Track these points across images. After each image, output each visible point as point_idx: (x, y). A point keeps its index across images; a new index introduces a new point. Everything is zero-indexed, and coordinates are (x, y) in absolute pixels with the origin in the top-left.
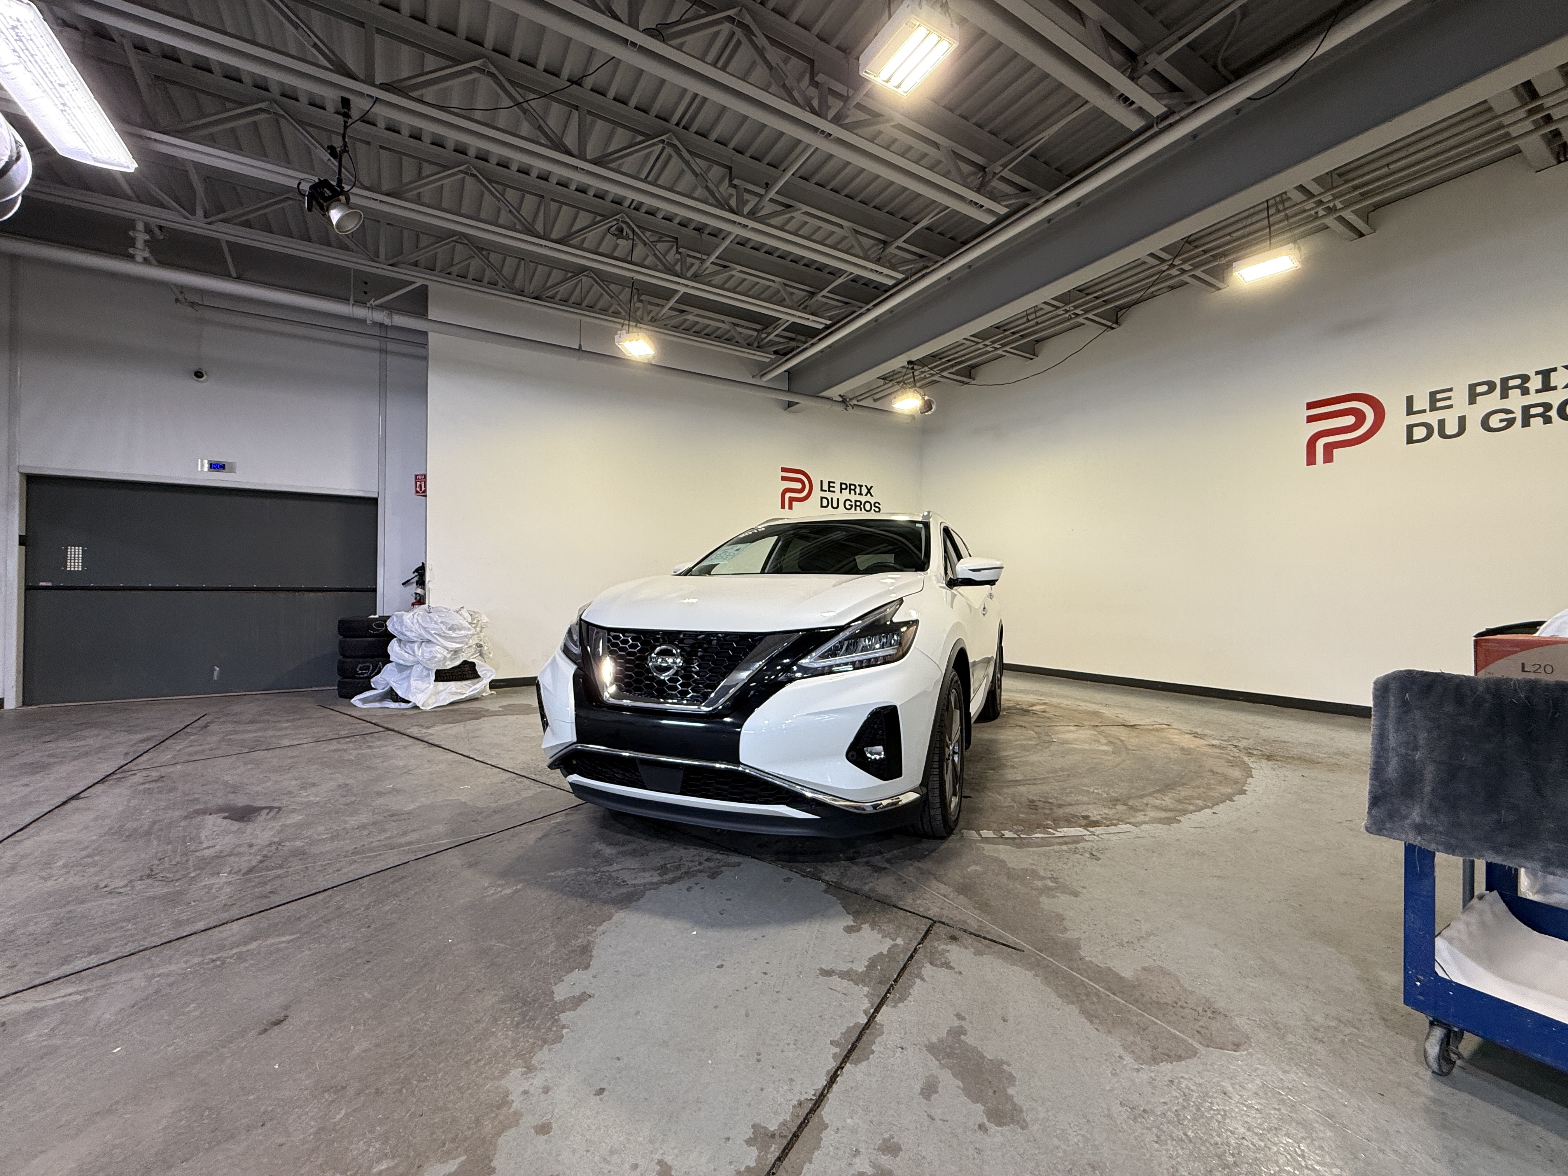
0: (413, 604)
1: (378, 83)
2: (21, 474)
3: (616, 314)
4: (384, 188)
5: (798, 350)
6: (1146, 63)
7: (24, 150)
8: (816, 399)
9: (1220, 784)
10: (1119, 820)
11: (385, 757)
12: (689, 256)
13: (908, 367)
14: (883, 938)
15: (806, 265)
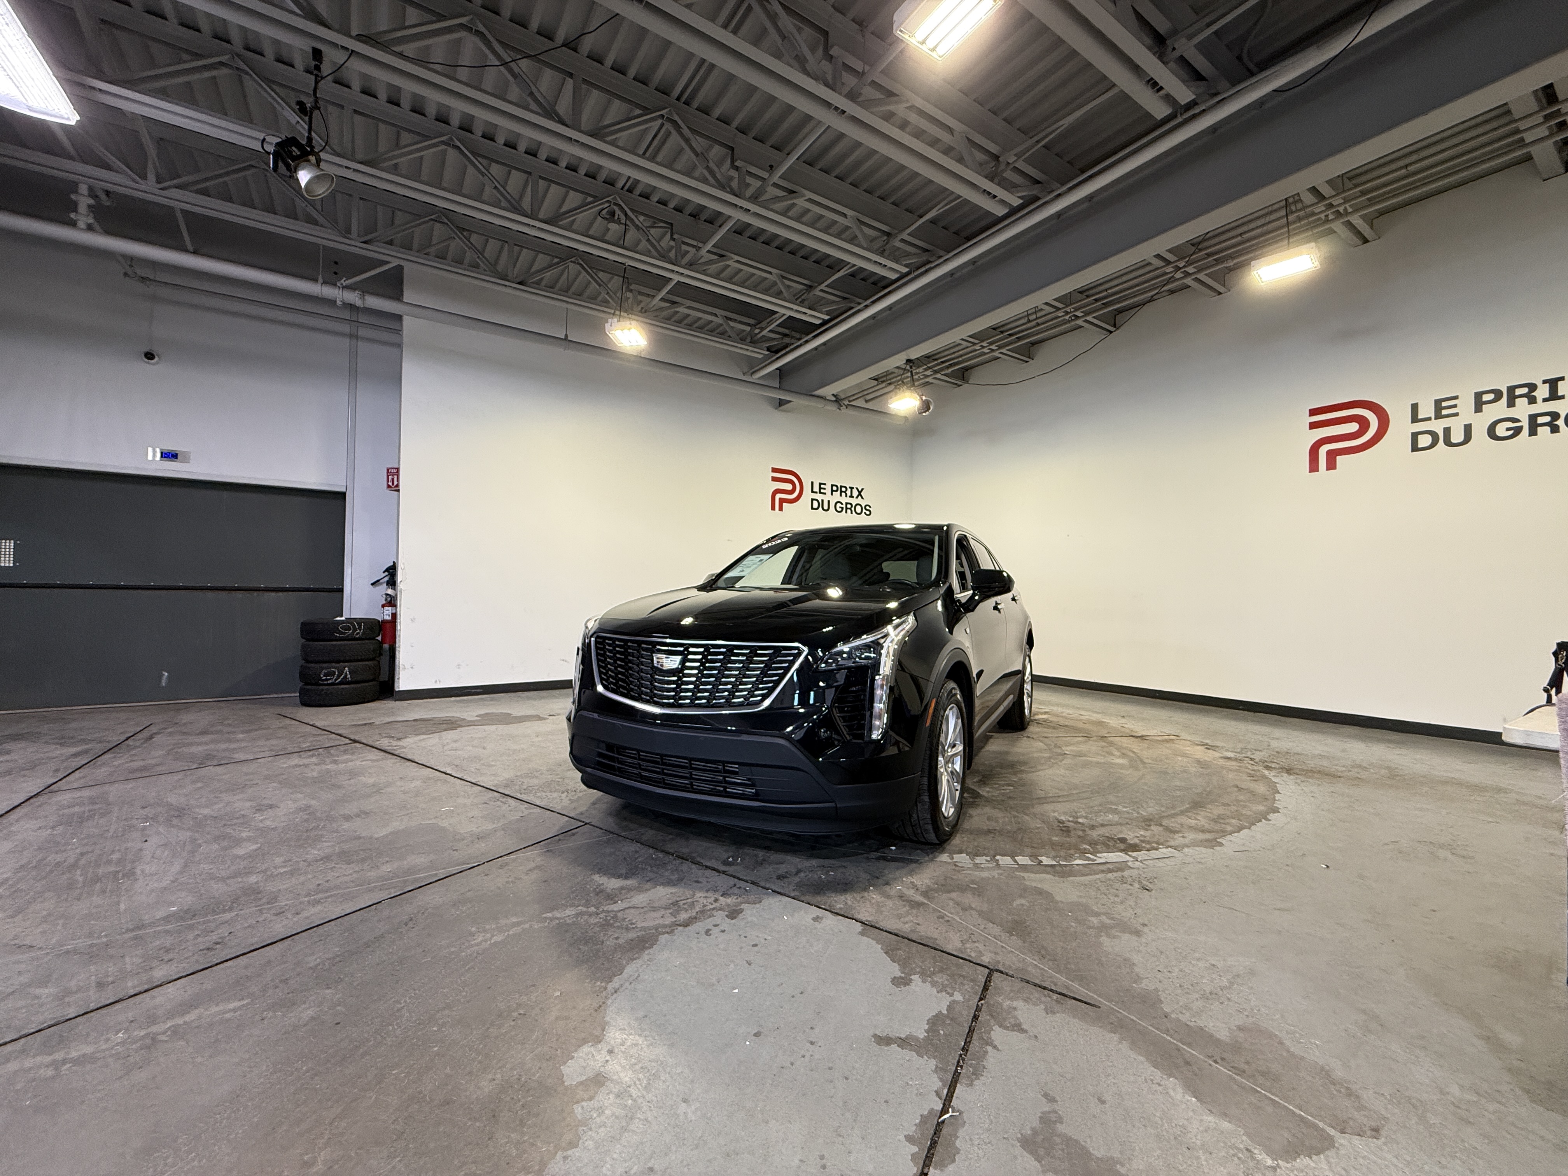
0: (383, 606)
1: (354, 33)
3: (605, 303)
4: (360, 156)
5: (792, 347)
6: (1174, 49)
8: (809, 398)
9: (1249, 801)
10: (1157, 843)
11: (353, 774)
12: (684, 243)
13: (904, 367)
14: (938, 992)
15: (805, 258)
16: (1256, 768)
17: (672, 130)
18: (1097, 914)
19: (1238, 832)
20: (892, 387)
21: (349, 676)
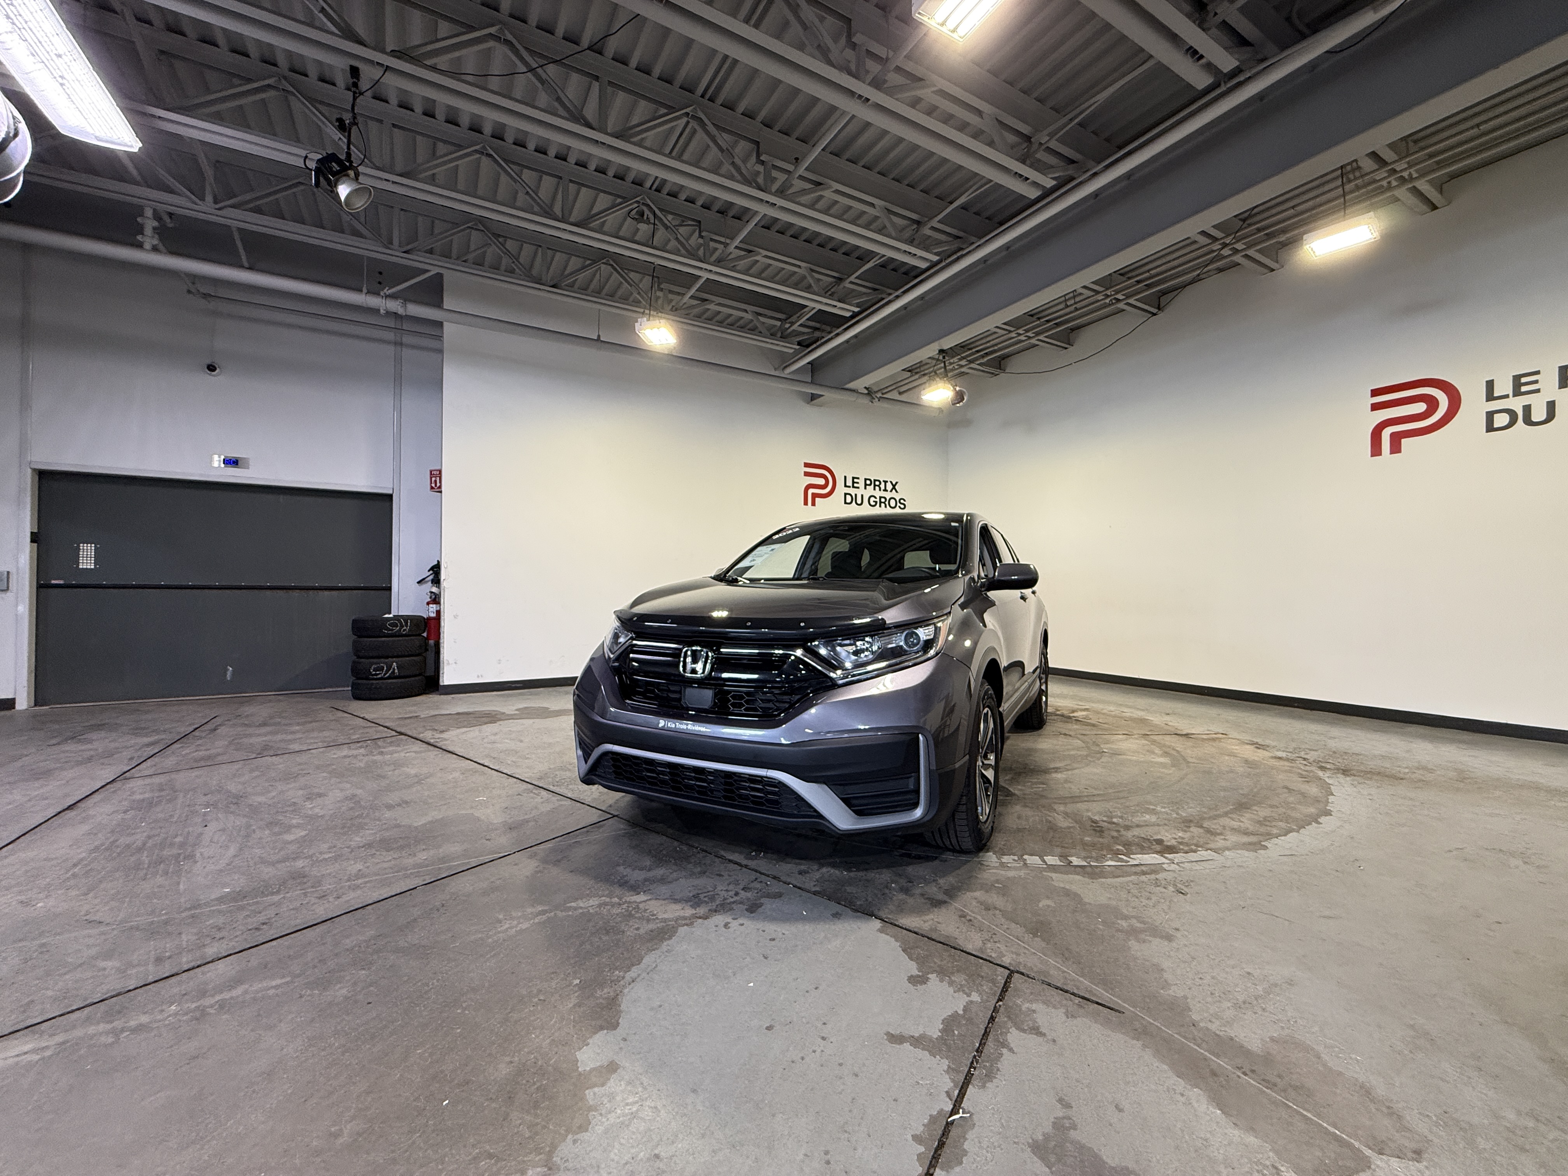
0: (428, 604)
1: (389, 50)
2: (34, 470)
3: (637, 303)
4: (399, 168)
5: (822, 340)
7: (23, 127)
8: (840, 391)
9: (1300, 803)
10: (1197, 846)
11: (397, 765)
12: (712, 240)
13: (937, 357)
14: (955, 992)
15: (834, 250)
16: (1307, 768)
17: (697, 127)
18: (1126, 918)
19: (1285, 835)
20: (926, 378)
21: (396, 671)
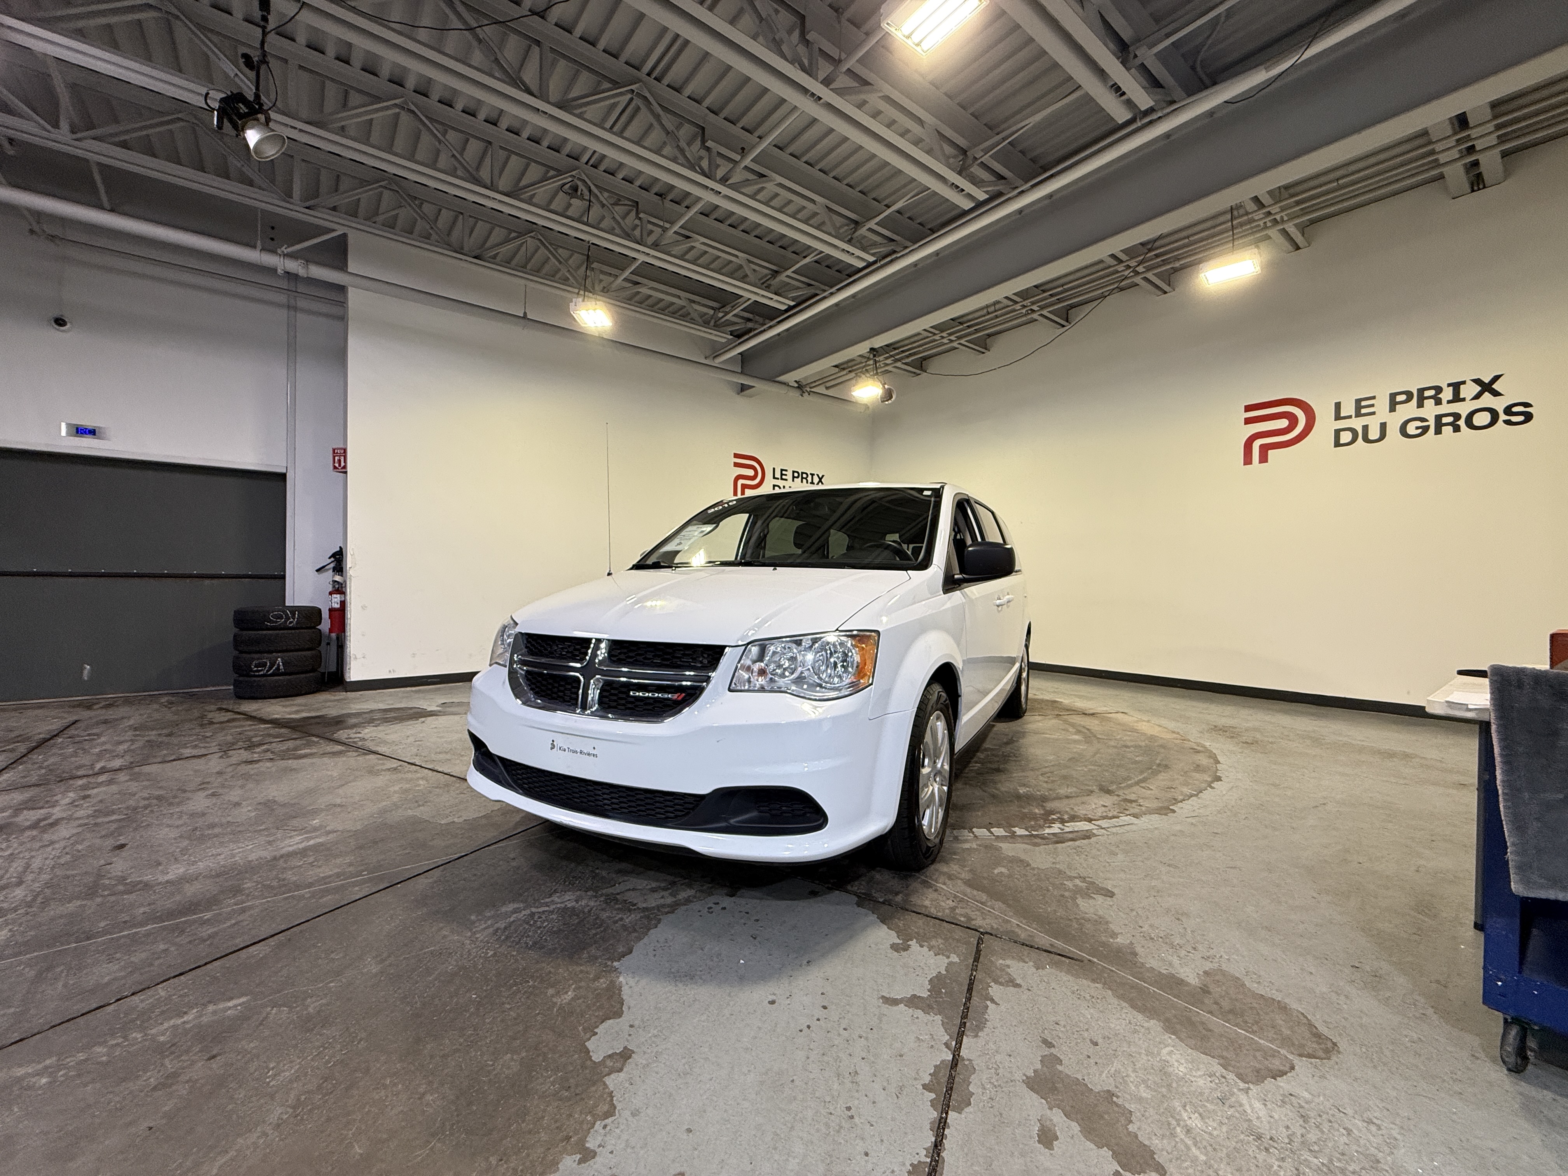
0: (331, 593)
3: (565, 281)
4: (304, 114)
5: (755, 332)
8: (771, 384)
9: (1194, 771)
10: (1118, 812)
11: (315, 767)
12: (649, 222)
13: (867, 355)
14: (935, 955)
15: (772, 242)
16: (1197, 741)
17: (642, 106)
19: (1188, 800)
20: (854, 375)
21: (282, 667)
